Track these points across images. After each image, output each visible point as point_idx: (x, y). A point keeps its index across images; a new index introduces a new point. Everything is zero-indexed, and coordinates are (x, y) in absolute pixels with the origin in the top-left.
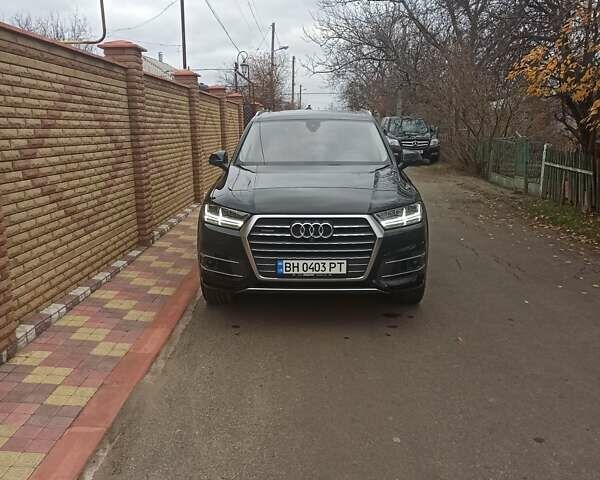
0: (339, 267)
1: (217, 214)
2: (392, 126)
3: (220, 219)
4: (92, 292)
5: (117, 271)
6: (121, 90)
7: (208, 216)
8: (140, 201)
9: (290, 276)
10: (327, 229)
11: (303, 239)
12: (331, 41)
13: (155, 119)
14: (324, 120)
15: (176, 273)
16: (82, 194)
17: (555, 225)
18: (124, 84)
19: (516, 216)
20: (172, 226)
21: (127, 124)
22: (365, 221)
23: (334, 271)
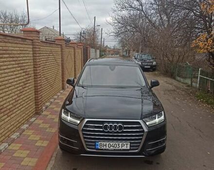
0: (126, 146)
1: (68, 116)
2: (139, 56)
3: (69, 118)
4: (9, 145)
5: (24, 131)
6: (29, 49)
7: (63, 115)
8: (37, 96)
9: (102, 149)
10: (120, 127)
11: (108, 132)
12: (116, 24)
13: (45, 59)
14: (117, 65)
15: (50, 131)
16: (6, 99)
17: (208, 104)
18: (31, 47)
19: (191, 99)
20: (51, 103)
21: (32, 64)
22: (139, 123)
23: (123, 148)
